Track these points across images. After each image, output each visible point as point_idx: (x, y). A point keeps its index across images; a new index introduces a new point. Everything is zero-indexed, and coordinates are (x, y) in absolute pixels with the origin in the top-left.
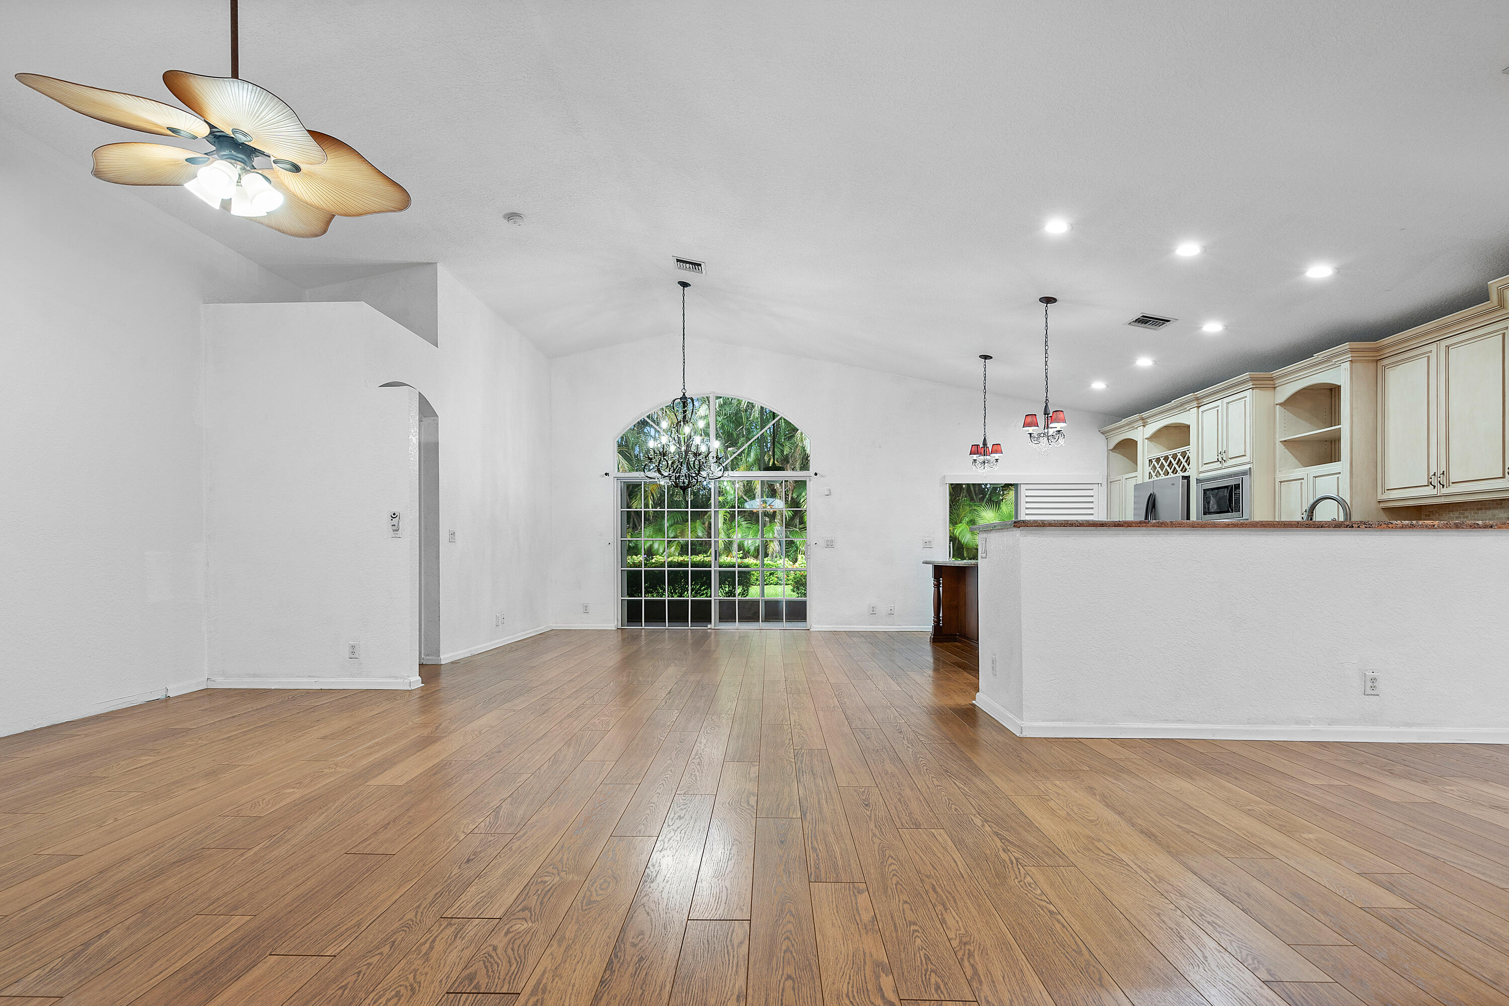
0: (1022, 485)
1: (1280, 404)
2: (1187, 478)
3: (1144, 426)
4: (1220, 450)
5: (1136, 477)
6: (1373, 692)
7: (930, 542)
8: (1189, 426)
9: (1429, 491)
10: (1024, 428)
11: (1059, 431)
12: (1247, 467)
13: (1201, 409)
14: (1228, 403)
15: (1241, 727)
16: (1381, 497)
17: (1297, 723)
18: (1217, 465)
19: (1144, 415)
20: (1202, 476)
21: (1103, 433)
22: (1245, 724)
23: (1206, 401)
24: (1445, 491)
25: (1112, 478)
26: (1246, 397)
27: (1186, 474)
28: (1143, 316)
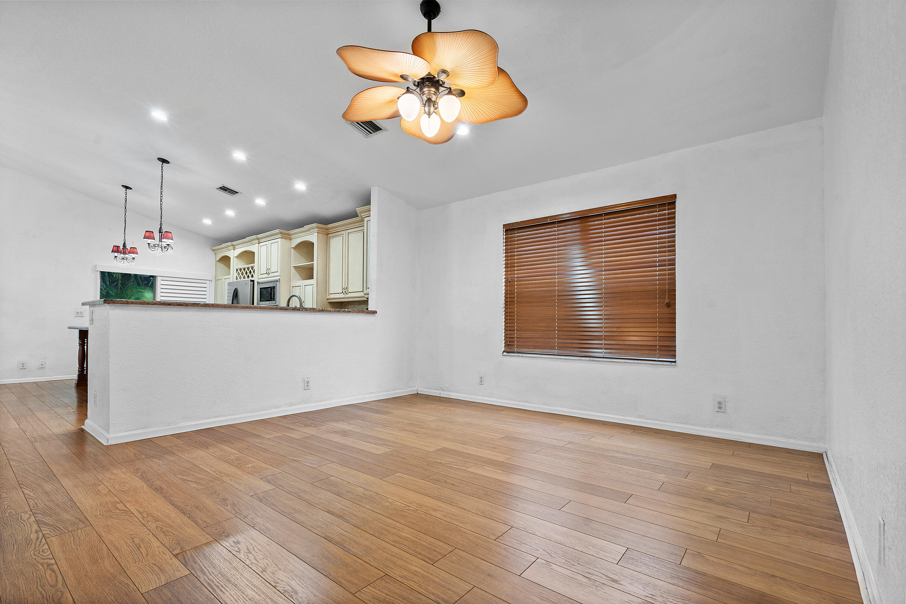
0: (158, 277)
1: (293, 248)
2: (253, 281)
3: (234, 249)
4: (268, 268)
5: (230, 278)
6: (308, 388)
7: (81, 312)
8: (254, 253)
9: (342, 296)
10: (144, 239)
11: (168, 245)
12: (278, 278)
13: (260, 244)
14: (271, 243)
15: (249, 415)
16: (328, 297)
17: (276, 408)
18: (266, 276)
19: (234, 243)
20: (260, 281)
21: (213, 250)
22: (251, 413)
23: (262, 240)
24: (347, 296)
25: (218, 278)
26: (278, 242)
27: (252, 279)
28: (223, 186)
